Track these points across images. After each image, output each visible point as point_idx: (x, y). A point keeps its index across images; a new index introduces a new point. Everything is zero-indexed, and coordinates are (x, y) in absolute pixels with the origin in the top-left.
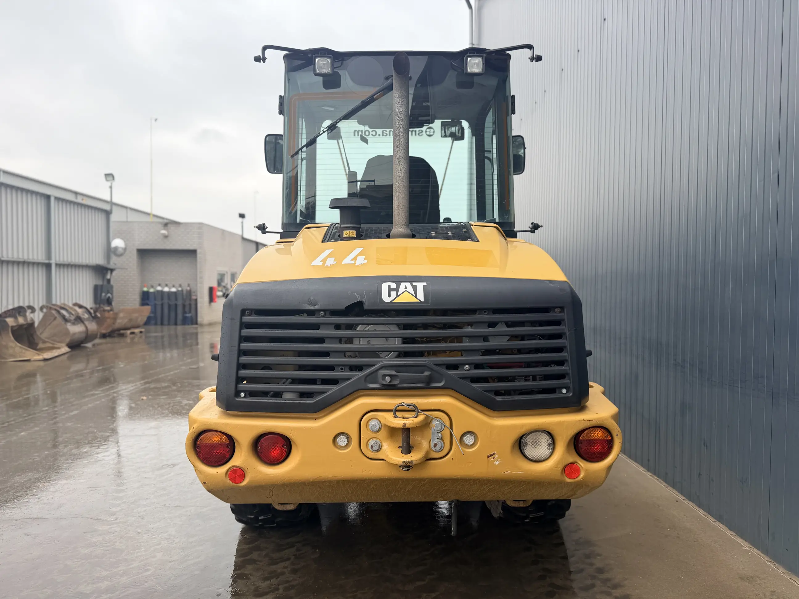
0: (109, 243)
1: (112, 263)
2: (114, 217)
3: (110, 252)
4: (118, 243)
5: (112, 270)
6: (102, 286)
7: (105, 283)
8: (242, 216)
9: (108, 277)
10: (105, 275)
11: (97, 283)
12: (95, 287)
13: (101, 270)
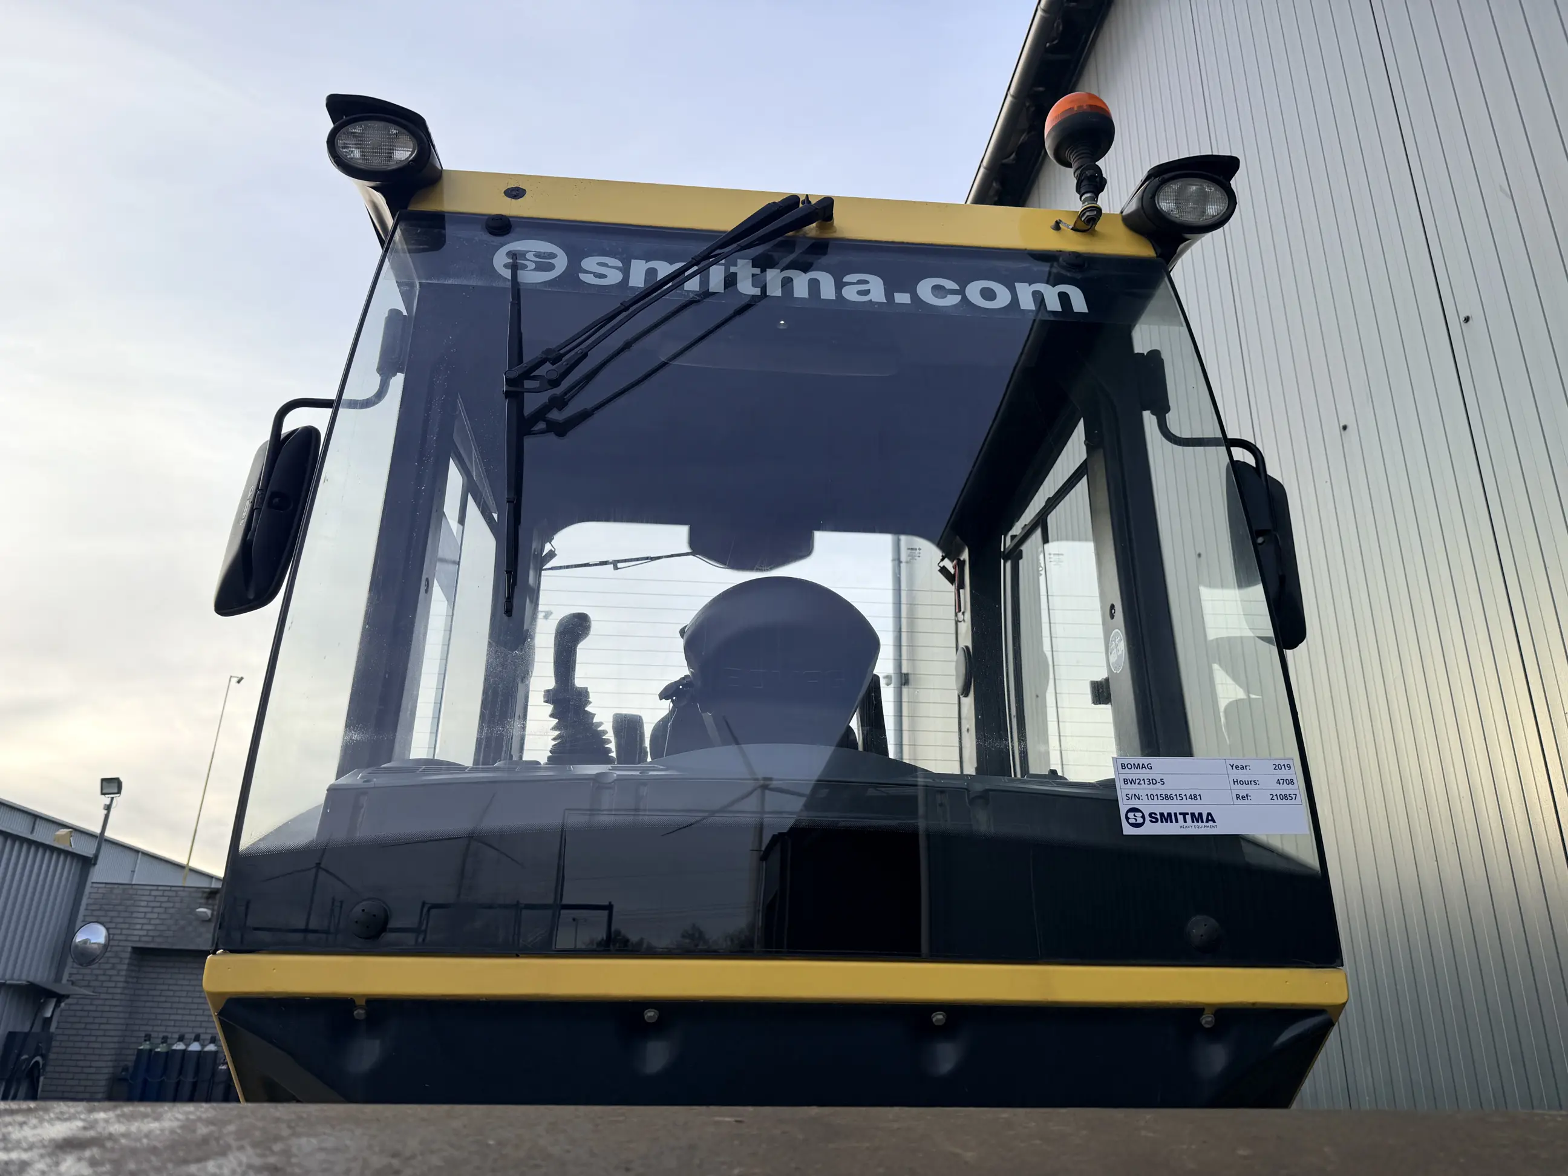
0: (71, 931)
1: (66, 978)
2: (99, 874)
3: (66, 951)
4: (94, 935)
6: (26, 1035)
7: (37, 1028)
9: (48, 1013)
10: (40, 1008)
11: (18, 1029)
12: (12, 1037)
13: (36, 996)
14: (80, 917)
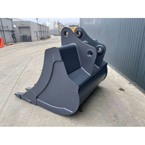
0: (13, 26)
1: (14, 30)
2: (13, 21)
3: (13, 28)
4: (15, 26)
5: (14, 31)
6: (13, 34)
8: (37, 19)
9: (14, 33)
10: (13, 32)
12: (12, 35)
13: (12, 31)
14: (13, 25)
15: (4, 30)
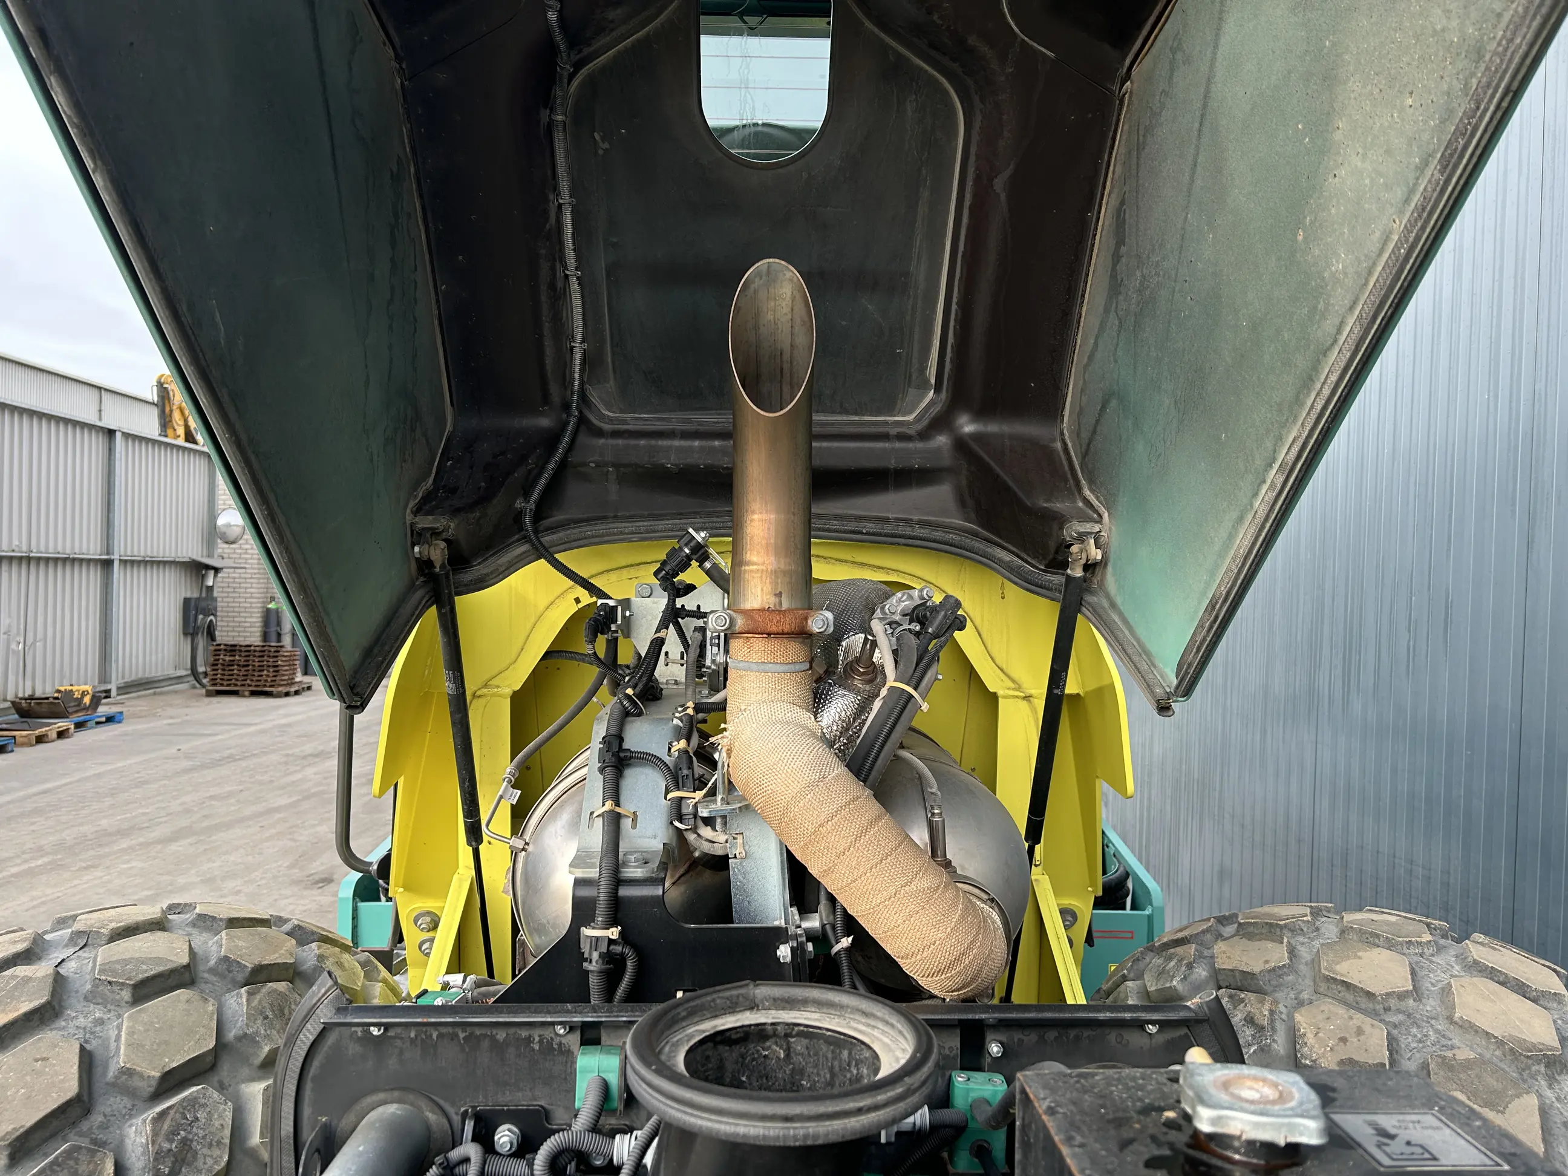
0: (212, 517)
1: (217, 554)
3: (214, 535)
6: (198, 599)
7: (204, 595)
9: (210, 582)
10: (204, 579)
11: (189, 595)
12: (187, 602)
13: (197, 569)
14: (217, 504)
15: (116, 557)
